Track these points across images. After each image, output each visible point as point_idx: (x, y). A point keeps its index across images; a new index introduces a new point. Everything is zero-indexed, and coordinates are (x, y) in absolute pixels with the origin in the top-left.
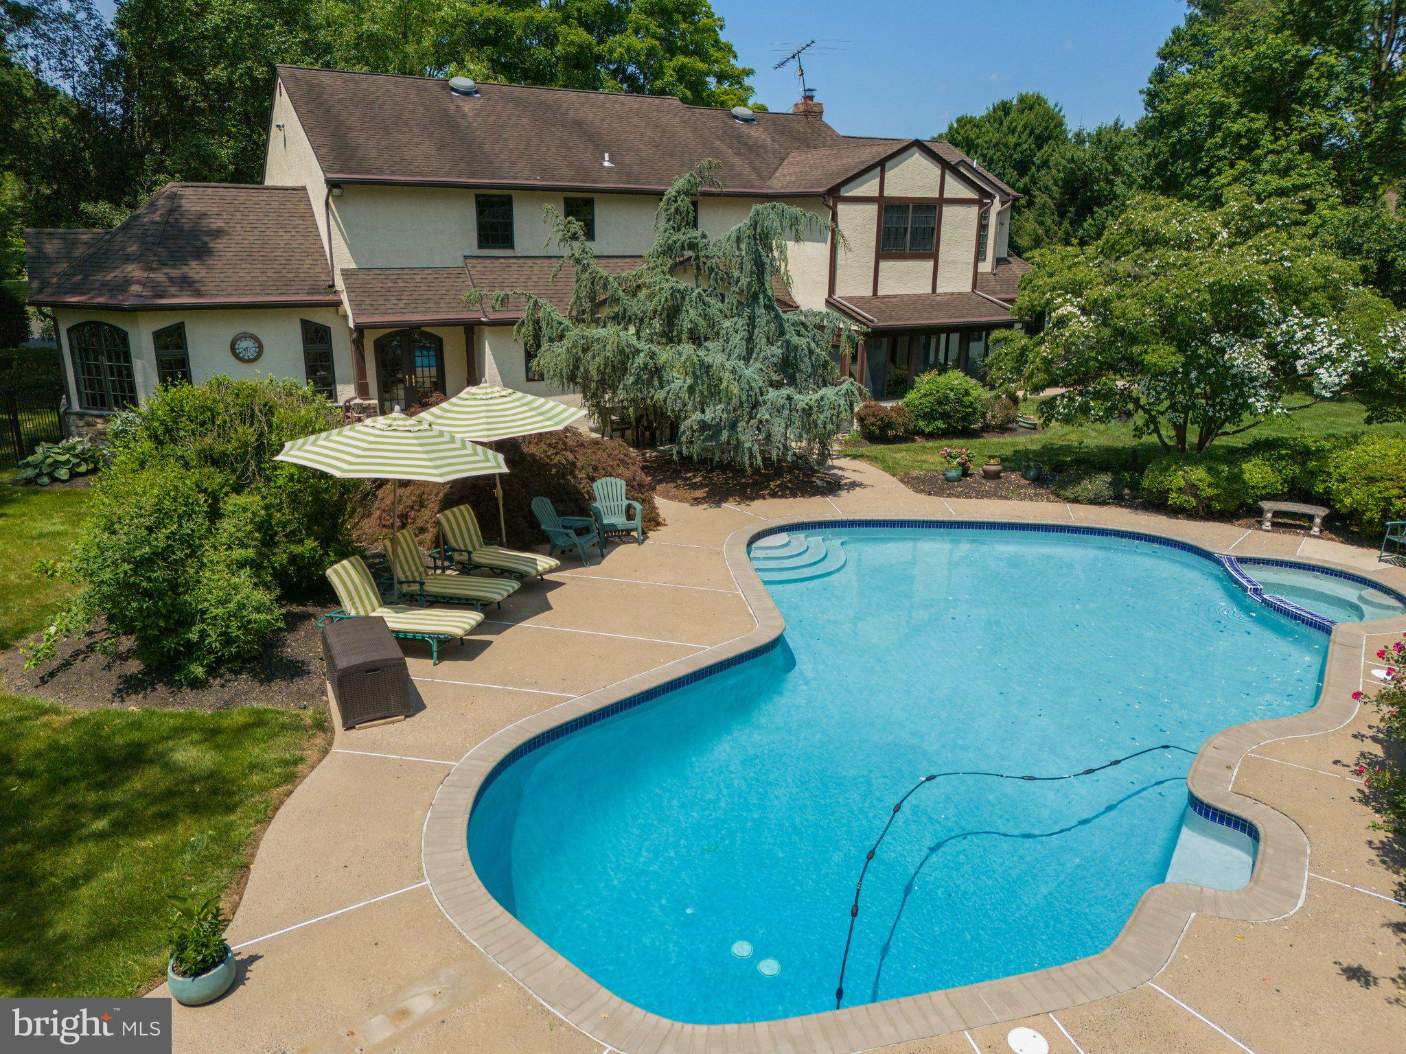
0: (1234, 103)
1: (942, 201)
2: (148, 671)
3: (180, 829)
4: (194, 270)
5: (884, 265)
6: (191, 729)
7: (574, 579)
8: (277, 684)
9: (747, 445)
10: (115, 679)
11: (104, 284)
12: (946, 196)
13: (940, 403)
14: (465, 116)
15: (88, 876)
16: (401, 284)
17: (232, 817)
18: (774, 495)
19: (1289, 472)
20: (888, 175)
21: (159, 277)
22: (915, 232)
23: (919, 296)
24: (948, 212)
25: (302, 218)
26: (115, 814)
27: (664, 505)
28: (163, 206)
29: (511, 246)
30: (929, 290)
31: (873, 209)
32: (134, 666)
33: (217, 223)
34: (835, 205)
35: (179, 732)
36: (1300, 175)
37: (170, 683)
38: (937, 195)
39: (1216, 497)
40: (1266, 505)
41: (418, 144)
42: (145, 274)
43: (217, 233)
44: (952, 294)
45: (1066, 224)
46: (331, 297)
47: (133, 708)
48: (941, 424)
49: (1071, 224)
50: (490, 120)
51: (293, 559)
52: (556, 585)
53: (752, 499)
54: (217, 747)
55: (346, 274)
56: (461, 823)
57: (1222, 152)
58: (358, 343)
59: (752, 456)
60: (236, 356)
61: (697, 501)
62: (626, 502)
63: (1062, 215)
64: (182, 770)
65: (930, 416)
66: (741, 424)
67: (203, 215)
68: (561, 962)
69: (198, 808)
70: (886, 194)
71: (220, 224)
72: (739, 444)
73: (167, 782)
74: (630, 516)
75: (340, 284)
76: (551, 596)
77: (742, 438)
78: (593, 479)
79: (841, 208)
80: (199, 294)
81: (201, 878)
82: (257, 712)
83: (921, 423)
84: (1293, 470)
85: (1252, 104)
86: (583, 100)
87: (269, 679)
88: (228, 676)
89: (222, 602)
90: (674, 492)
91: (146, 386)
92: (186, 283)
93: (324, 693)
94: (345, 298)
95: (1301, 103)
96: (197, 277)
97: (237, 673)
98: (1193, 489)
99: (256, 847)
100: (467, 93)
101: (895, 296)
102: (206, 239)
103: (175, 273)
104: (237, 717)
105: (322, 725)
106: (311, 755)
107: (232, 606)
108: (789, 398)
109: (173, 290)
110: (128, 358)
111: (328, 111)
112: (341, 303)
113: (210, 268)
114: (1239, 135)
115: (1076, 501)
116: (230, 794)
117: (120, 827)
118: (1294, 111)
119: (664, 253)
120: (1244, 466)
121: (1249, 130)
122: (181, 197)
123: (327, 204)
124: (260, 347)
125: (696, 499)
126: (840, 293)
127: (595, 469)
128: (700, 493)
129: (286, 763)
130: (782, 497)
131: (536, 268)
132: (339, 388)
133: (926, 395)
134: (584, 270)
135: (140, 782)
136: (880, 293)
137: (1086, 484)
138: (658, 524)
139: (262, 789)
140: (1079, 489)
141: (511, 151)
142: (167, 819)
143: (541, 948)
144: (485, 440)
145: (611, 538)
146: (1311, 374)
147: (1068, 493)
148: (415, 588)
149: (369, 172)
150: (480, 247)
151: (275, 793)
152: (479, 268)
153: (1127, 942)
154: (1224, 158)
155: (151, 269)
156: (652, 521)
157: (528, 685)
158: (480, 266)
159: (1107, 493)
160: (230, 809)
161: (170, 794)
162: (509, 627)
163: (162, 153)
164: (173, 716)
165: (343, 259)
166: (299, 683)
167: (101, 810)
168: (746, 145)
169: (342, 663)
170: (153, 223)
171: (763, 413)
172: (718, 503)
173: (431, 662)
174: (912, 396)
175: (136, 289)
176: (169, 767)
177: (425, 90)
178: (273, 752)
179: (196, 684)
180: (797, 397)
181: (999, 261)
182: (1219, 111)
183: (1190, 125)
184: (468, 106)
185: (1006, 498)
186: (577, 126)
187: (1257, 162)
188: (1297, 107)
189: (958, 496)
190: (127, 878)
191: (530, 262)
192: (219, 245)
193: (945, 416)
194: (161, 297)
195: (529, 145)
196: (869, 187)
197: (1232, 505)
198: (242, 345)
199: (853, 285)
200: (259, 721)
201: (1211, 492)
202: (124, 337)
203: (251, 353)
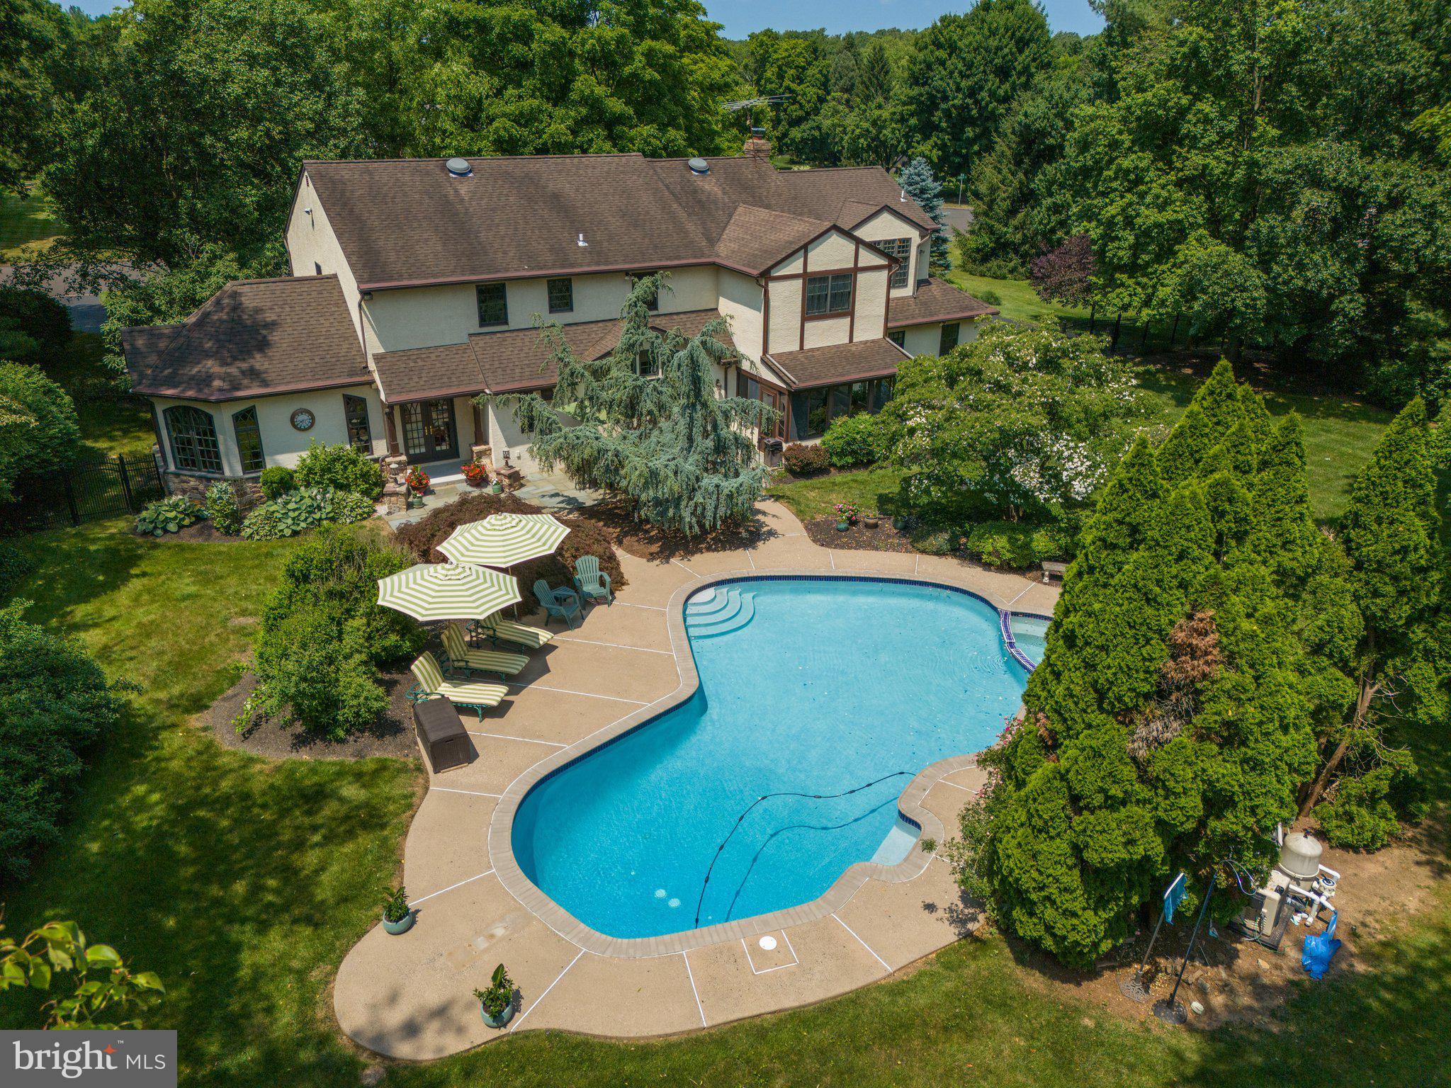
0: (1126, 139)
1: (857, 269)
2: (309, 731)
3: (360, 840)
4: (258, 361)
5: (808, 325)
6: (347, 773)
7: (564, 642)
8: (388, 739)
9: (688, 520)
10: (289, 736)
11: (192, 378)
12: (860, 265)
13: (848, 444)
14: (462, 200)
15: (323, 869)
16: (421, 363)
17: (386, 833)
18: (709, 549)
19: (1063, 542)
20: (810, 255)
21: (233, 370)
22: (834, 296)
23: (838, 346)
24: (862, 278)
25: (337, 305)
26: (323, 831)
27: (628, 562)
28: (228, 304)
29: (506, 323)
30: (847, 341)
31: (799, 282)
32: (299, 728)
33: (270, 316)
34: (767, 284)
35: (340, 774)
36: (1175, 211)
37: (323, 740)
38: (852, 265)
39: (1014, 559)
40: (1046, 565)
41: (427, 240)
42: (223, 370)
43: (272, 325)
44: (866, 342)
45: (1021, 175)
46: (366, 378)
47: (306, 757)
48: (850, 460)
49: (1026, 174)
50: (483, 202)
51: (384, 649)
52: (554, 648)
53: (693, 554)
54: (364, 786)
55: (378, 358)
56: (508, 835)
57: (1114, 185)
58: (390, 416)
59: (691, 528)
60: (295, 427)
61: (652, 557)
62: (599, 573)
63: (1018, 163)
64: (350, 802)
65: (842, 454)
66: (683, 503)
67: (258, 310)
68: (562, 911)
69: (366, 826)
70: (809, 269)
71: (274, 317)
72: (681, 518)
73: (344, 810)
74: (602, 584)
75: (372, 366)
76: (550, 659)
77: (684, 514)
78: (575, 557)
79: (771, 285)
80: (265, 384)
81: (380, 869)
82: (379, 761)
83: (835, 459)
84: (1064, 540)
85: (1141, 142)
86: (560, 167)
87: (381, 736)
88: (357, 734)
89: (356, 697)
90: (636, 546)
91: (227, 455)
92: (253, 374)
93: (416, 744)
94: (376, 376)
95: (1181, 146)
96: (262, 368)
97: (362, 731)
98: (996, 553)
99: (403, 850)
100: (462, 174)
101: (818, 349)
102: (264, 332)
103: (244, 366)
104: (369, 765)
105: (420, 769)
106: (418, 790)
107: (362, 700)
108: (717, 486)
109: (246, 382)
110: (213, 433)
111: (351, 211)
112: (374, 382)
113: (271, 359)
114: (1128, 172)
115: (924, 552)
116: (380, 817)
117: (328, 839)
118: (1174, 152)
119: (628, 350)
120: (1035, 536)
121: (1136, 168)
122: (240, 294)
123: (360, 305)
124: (313, 418)
125: (651, 554)
126: (773, 350)
127: (577, 550)
128: (655, 548)
129: (405, 797)
130: (716, 550)
131: (527, 339)
132: (375, 443)
133: (837, 438)
134: (566, 365)
135: (329, 809)
136: (806, 347)
137: (932, 540)
138: (623, 584)
139: (397, 815)
140: (927, 543)
141: (502, 238)
142: (351, 835)
143: (553, 904)
144: (504, 566)
145: (588, 602)
146: (1069, 483)
147: (920, 546)
148: (462, 664)
149: (391, 279)
150: (481, 325)
151: (404, 816)
152: (481, 344)
153: (830, 894)
154: (1116, 190)
155: (227, 364)
156: (619, 582)
157: (538, 737)
158: (481, 342)
159: (946, 547)
160: (383, 826)
161: (347, 818)
162: (523, 688)
163: (193, 197)
164: (334, 764)
165: (373, 346)
166: (400, 738)
167: (315, 828)
168: (700, 201)
169: (433, 737)
170: (220, 320)
171: (699, 498)
172: (667, 559)
173: (478, 719)
174: (828, 436)
175: (217, 383)
176: (342, 800)
177: (428, 174)
178: (396, 788)
179: (341, 741)
180: (724, 484)
181: (920, 283)
182: (1114, 145)
183: (1092, 152)
184: (464, 189)
185: (877, 549)
186: (556, 200)
187: (1142, 196)
188: (1177, 148)
189: (842, 547)
190: (343, 870)
191: (521, 334)
192: (275, 337)
193: (853, 453)
194: (238, 389)
195: (516, 229)
196: (795, 267)
197: (1025, 564)
198: (300, 418)
199: (785, 343)
200: (383, 767)
201: (1009, 556)
202: (210, 419)
203: (306, 424)
